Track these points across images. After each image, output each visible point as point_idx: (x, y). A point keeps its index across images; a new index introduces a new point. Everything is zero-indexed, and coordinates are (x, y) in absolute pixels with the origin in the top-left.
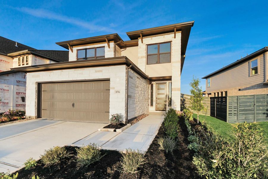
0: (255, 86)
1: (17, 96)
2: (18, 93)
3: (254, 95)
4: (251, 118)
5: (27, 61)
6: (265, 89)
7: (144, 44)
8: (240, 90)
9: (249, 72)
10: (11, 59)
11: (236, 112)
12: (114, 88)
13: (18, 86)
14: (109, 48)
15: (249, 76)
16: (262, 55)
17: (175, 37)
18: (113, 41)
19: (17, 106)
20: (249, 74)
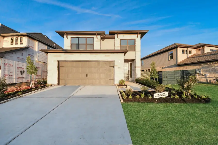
0: (171, 66)
1: (18, 70)
2: (18, 68)
3: (174, 71)
4: (173, 82)
5: (21, 41)
6: (177, 68)
7: (119, 39)
8: (163, 68)
9: (168, 58)
10: (2, 38)
11: (167, 79)
12: (117, 66)
13: (18, 61)
14: (97, 39)
15: (168, 60)
16: (175, 49)
17: (137, 37)
18: (100, 35)
19: (18, 78)
20: (168, 59)
